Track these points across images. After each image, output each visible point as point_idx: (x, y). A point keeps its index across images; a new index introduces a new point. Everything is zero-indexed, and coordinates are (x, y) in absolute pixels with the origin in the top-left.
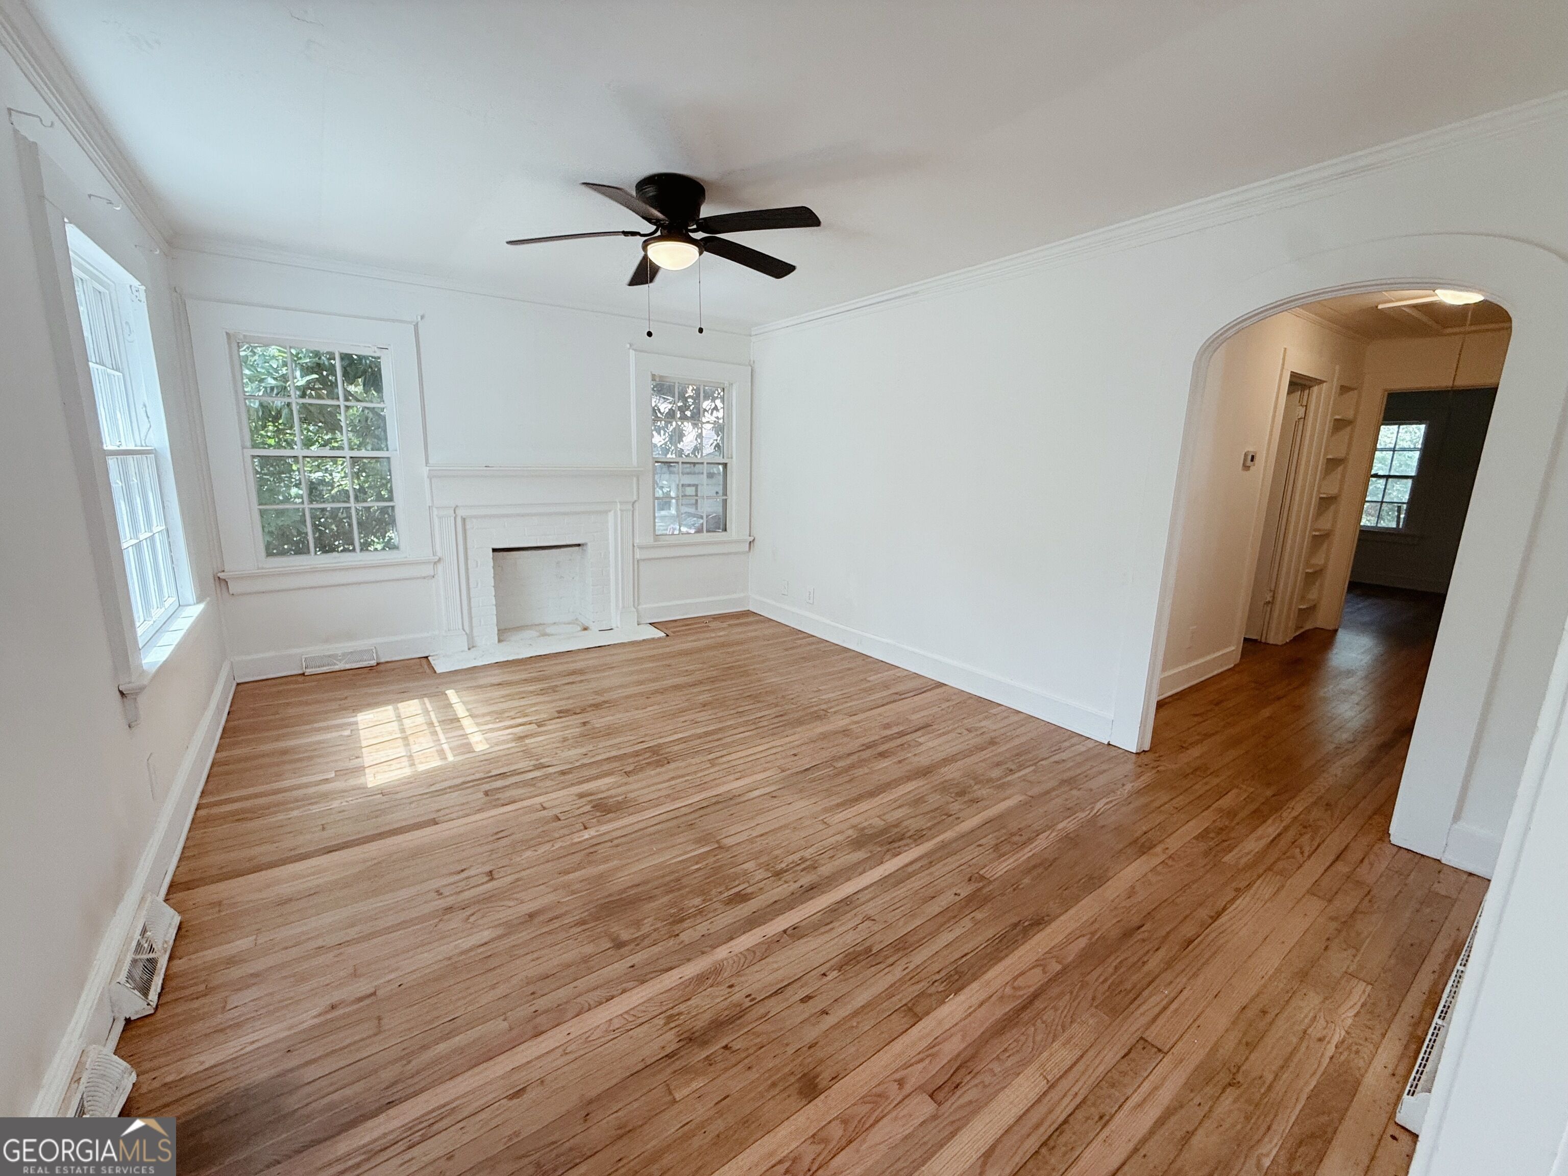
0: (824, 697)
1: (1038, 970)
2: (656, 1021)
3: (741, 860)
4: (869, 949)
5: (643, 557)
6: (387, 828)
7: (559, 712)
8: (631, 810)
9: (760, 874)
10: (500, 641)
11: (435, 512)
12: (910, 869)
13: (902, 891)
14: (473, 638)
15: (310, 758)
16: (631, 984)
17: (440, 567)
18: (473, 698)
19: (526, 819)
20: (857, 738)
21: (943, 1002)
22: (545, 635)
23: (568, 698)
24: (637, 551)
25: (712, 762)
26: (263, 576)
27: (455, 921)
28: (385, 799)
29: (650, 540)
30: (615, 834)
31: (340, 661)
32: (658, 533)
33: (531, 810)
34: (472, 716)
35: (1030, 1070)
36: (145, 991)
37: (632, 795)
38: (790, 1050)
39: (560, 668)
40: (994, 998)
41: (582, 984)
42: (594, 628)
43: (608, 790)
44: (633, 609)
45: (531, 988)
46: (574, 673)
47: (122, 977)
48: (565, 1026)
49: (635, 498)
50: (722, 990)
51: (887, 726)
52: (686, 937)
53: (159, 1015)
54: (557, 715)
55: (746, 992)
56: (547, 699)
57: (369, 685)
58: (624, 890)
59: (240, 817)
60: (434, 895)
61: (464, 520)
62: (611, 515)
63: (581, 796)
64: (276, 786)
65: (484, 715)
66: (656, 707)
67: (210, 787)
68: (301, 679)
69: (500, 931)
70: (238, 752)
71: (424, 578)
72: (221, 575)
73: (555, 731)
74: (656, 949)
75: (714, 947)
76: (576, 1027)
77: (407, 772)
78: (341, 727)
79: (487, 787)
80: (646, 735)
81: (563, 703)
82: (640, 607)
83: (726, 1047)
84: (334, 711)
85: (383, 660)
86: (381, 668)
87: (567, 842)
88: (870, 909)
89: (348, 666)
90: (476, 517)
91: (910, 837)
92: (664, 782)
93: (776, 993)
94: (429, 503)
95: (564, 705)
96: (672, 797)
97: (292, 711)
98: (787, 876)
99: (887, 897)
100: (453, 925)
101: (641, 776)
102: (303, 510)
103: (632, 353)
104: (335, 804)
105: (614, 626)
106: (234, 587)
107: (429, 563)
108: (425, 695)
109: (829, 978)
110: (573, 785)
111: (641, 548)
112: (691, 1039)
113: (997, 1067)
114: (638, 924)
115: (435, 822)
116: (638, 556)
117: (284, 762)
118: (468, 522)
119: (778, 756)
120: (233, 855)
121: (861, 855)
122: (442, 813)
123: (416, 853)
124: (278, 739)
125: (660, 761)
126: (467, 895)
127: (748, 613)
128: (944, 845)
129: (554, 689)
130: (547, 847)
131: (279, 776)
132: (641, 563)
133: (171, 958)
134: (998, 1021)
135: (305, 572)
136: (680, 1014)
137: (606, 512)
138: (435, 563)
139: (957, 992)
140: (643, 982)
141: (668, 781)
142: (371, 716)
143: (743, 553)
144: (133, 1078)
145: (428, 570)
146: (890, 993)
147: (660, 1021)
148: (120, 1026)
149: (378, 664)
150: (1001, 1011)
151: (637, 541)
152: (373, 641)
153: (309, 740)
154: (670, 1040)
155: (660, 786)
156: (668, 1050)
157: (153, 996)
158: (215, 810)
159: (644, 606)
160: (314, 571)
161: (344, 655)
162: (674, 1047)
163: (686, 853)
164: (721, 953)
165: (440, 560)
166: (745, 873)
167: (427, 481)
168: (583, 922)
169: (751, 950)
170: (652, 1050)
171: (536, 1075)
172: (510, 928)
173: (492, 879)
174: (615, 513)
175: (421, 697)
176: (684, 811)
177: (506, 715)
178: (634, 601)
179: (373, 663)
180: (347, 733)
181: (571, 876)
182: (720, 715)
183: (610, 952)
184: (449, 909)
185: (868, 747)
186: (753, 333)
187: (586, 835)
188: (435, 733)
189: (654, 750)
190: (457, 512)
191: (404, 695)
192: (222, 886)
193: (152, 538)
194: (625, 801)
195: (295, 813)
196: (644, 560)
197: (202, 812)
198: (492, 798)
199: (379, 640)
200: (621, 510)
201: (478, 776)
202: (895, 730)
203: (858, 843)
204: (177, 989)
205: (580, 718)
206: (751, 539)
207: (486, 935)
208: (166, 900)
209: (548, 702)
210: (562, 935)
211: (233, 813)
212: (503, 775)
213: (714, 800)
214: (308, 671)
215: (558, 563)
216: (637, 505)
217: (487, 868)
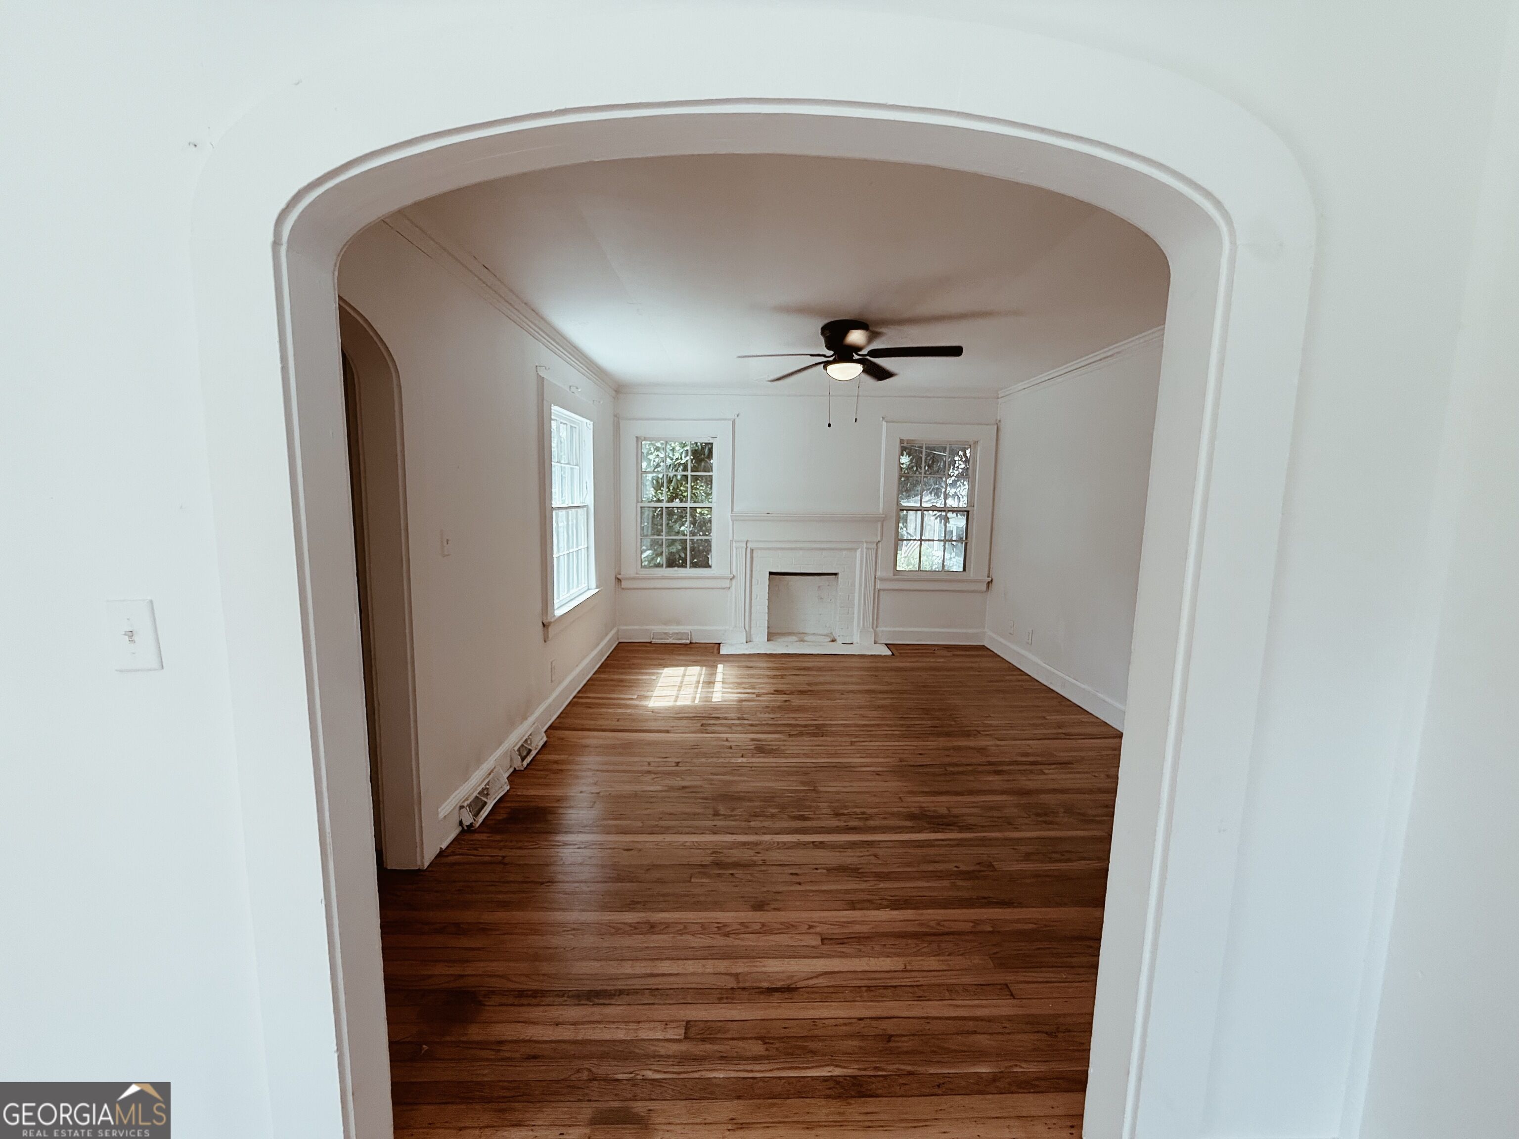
0: (986, 722)
1: (971, 924)
2: (707, 851)
3: (822, 800)
4: (859, 869)
5: (882, 588)
6: (648, 728)
7: (775, 691)
8: (775, 755)
9: (828, 811)
10: (768, 640)
11: (734, 544)
12: (936, 843)
13: (919, 851)
14: (750, 635)
15: (631, 686)
16: (707, 832)
17: (734, 582)
18: (730, 672)
19: (715, 743)
20: (987, 756)
21: (878, 909)
22: (803, 641)
23: (787, 684)
24: (878, 582)
25: (852, 743)
26: (638, 579)
27: (648, 778)
28: (653, 714)
29: (890, 574)
30: (755, 765)
31: (670, 637)
32: (898, 569)
33: (718, 739)
34: (723, 682)
35: (901, 959)
36: (523, 759)
37: (783, 748)
38: (765, 889)
39: (795, 664)
40: (916, 922)
41: (685, 823)
42: (840, 641)
43: (771, 741)
44: (871, 630)
45: (661, 816)
46: (804, 669)
47: (516, 748)
48: (665, 835)
49: (879, 539)
50: (752, 853)
51: (1027, 755)
52: (752, 824)
53: (526, 772)
54: (773, 692)
55: (763, 858)
56: (775, 682)
57: (680, 654)
58: (738, 792)
59: (589, 706)
60: (646, 763)
61: (752, 550)
62: (858, 552)
63: (753, 740)
64: (609, 696)
65: (730, 683)
66: (844, 701)
67: (584, 689)
68: (649, 645)
69: (666, 788)
70: (603, 676)
71: (724, 589)
72: (618, 576)
73: (764, 701)
74: (733, 823)
75: (764, 834)
76: (669, 838)
77: (671, 704)
78: (653, 674)
79: (704, 722)
80: (821, 717)
81: (780, 686)
82: (877, 629)
83: (732, 874)
84: (655, 665)
85: (694, 641)
86: (691, 645)
87: (727, 760)
88: (880, 852)
89: (674, 642)
90: (761, 549)
91: (960, 826)
92: (809, 746)
93: (780, 865)
94: (731, 538)
95: (781, 687)
96: (806, 755)
97: (636, 661)
98: (843, 818)
99: (901, 851)
100: (646, 779)
101: (800, 739)
102: (662, 539)
103: (884, 423)
104: (629, 711)
105: (855, 642)
106: (624, 584)
107: (727, 578)
108: (705, 666)
109: (819, 871)
110: (753, 733)
111: (882, 580)
112: (718, 864)
113: (877, 948)
114: (733, 809)
115: (668, 732)
116: (878, 586)
117: (619, 686)
118: (755, 552)
119: (906, 752)
120: (576, 721)
121: (909, 823)
122: (675, 728)
123: (650, 743)
124: (622, 674)
125: (818, 733)
126: (659, 769)
127: (983, 648)
128: (983, 839)
129: (782, 677)
130: (715, 760)
131: (613, 691)
132: (881, 593)
133: (537, 754)
134: (906, 932)
135: (658, 578)
136: (722, 853)
137: (855, 550)
138: (731, 579)
139: (892, 909)
140: (715, 834)
141: (812, 746)
142: (670, 672)
143: (981, 592)
144: (508, 788)
145: (726, 583)
146: (847, 892)
147: (709, 852)
148: (511, 770)
149: (691, 643)
150: (911, 929)
151: (879, 574)
152: (690, 627)
153: (634, 677)
154: (708, 860)
155: (804, 748)
156: (703, 863)
157: (525, 763)
158: (581, 700)
159: (881, 629)
160: (663, 578)
161: (673, 634)
162: (708, 863)
163: (789, 786)
164: (767, 838)
165: (734, 577)
166: (818, 807)
167: (731, 523)
168: (706, 799)
169: (784, 843)
170: (696, 860)
171: (639, 846)
172: (671, 789)
173: (677, 766)
174: (862, 551)
175: (702, 666)
176: (808, 765)
177: (743, 686)
178: (873, 623)
179: (688, 642)
180: (654, 677)
181: (715, 777)
182: (885, 716)
183: (710, 816)
184: (649, 772)
185: (990, 764)
186: (1000, 396)
187: (740, 760)
188: (697, 687)
189: (817, 726)
190: (748, 545)
191: (695, 663)
192: (567, 732)
193: (568, 554)
194: (776, 750)
195: (610, 710)
196: (884, 590)
197: (575, 700)
198: (704, 728)
199: (696, 627)
200: (867, 548)
201: (704, 715)
202: (1031, 759)
203: (912, 817)
204: (536, 765)
205: (785, 697)
206: (990, 579)
207: (659, 788)
208: (546, 732)
209: (773, 684)
210: (693, 800)
211: (586, 703)
212: (718, 718)
213: (834, 765)
214: (654, 641)
215: (819, 587)
216: (880, 545)
217: (677, 760)
